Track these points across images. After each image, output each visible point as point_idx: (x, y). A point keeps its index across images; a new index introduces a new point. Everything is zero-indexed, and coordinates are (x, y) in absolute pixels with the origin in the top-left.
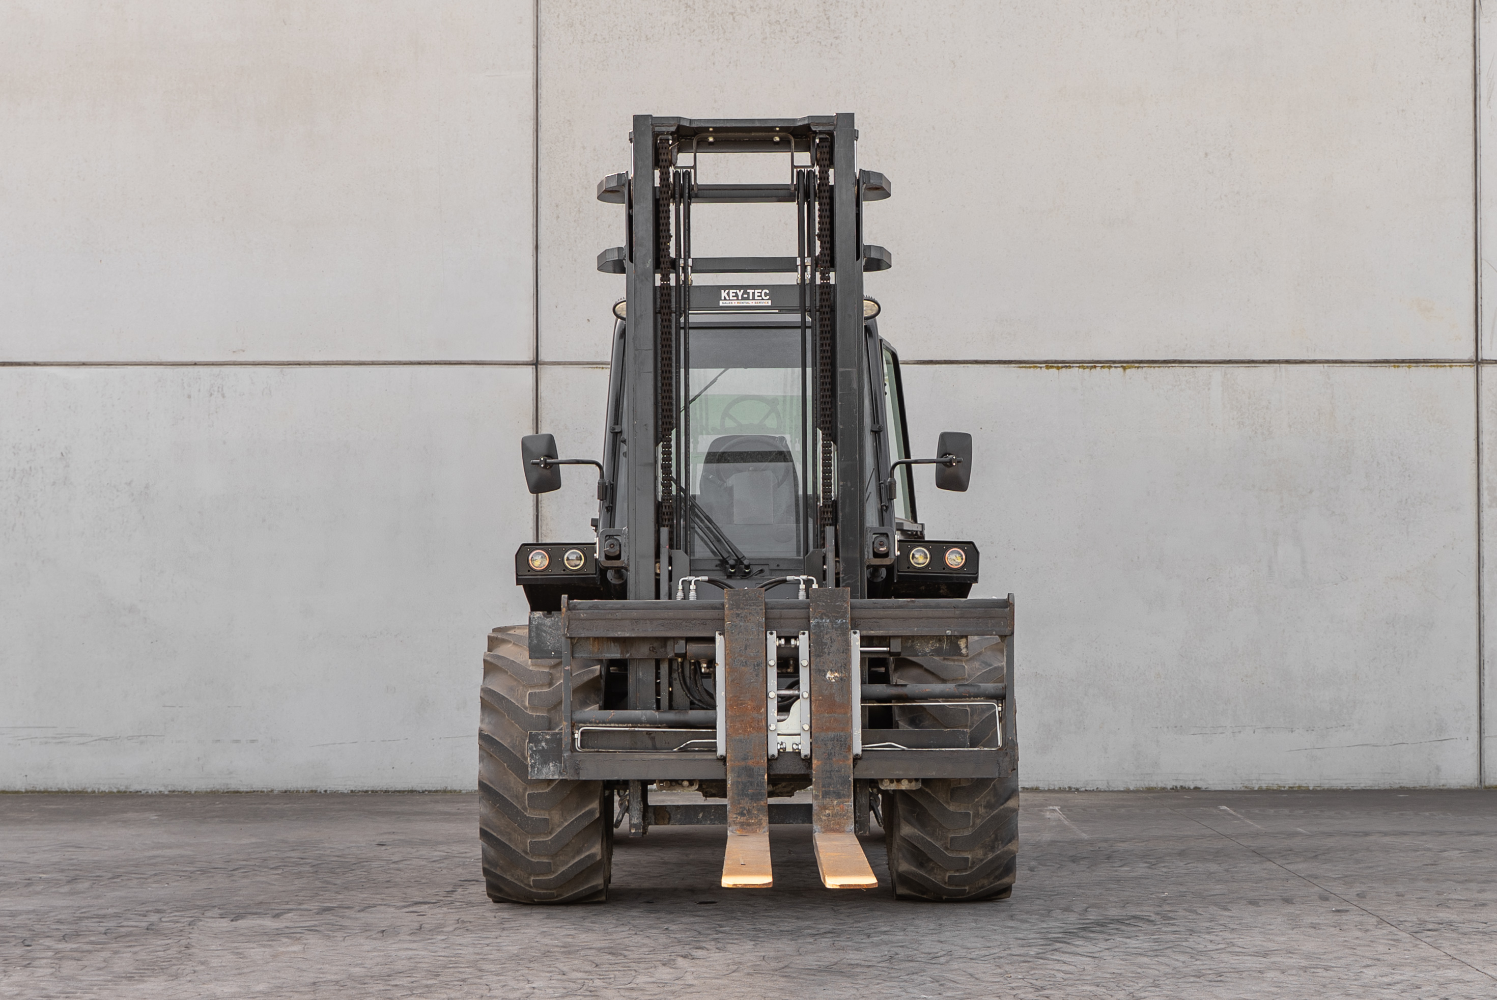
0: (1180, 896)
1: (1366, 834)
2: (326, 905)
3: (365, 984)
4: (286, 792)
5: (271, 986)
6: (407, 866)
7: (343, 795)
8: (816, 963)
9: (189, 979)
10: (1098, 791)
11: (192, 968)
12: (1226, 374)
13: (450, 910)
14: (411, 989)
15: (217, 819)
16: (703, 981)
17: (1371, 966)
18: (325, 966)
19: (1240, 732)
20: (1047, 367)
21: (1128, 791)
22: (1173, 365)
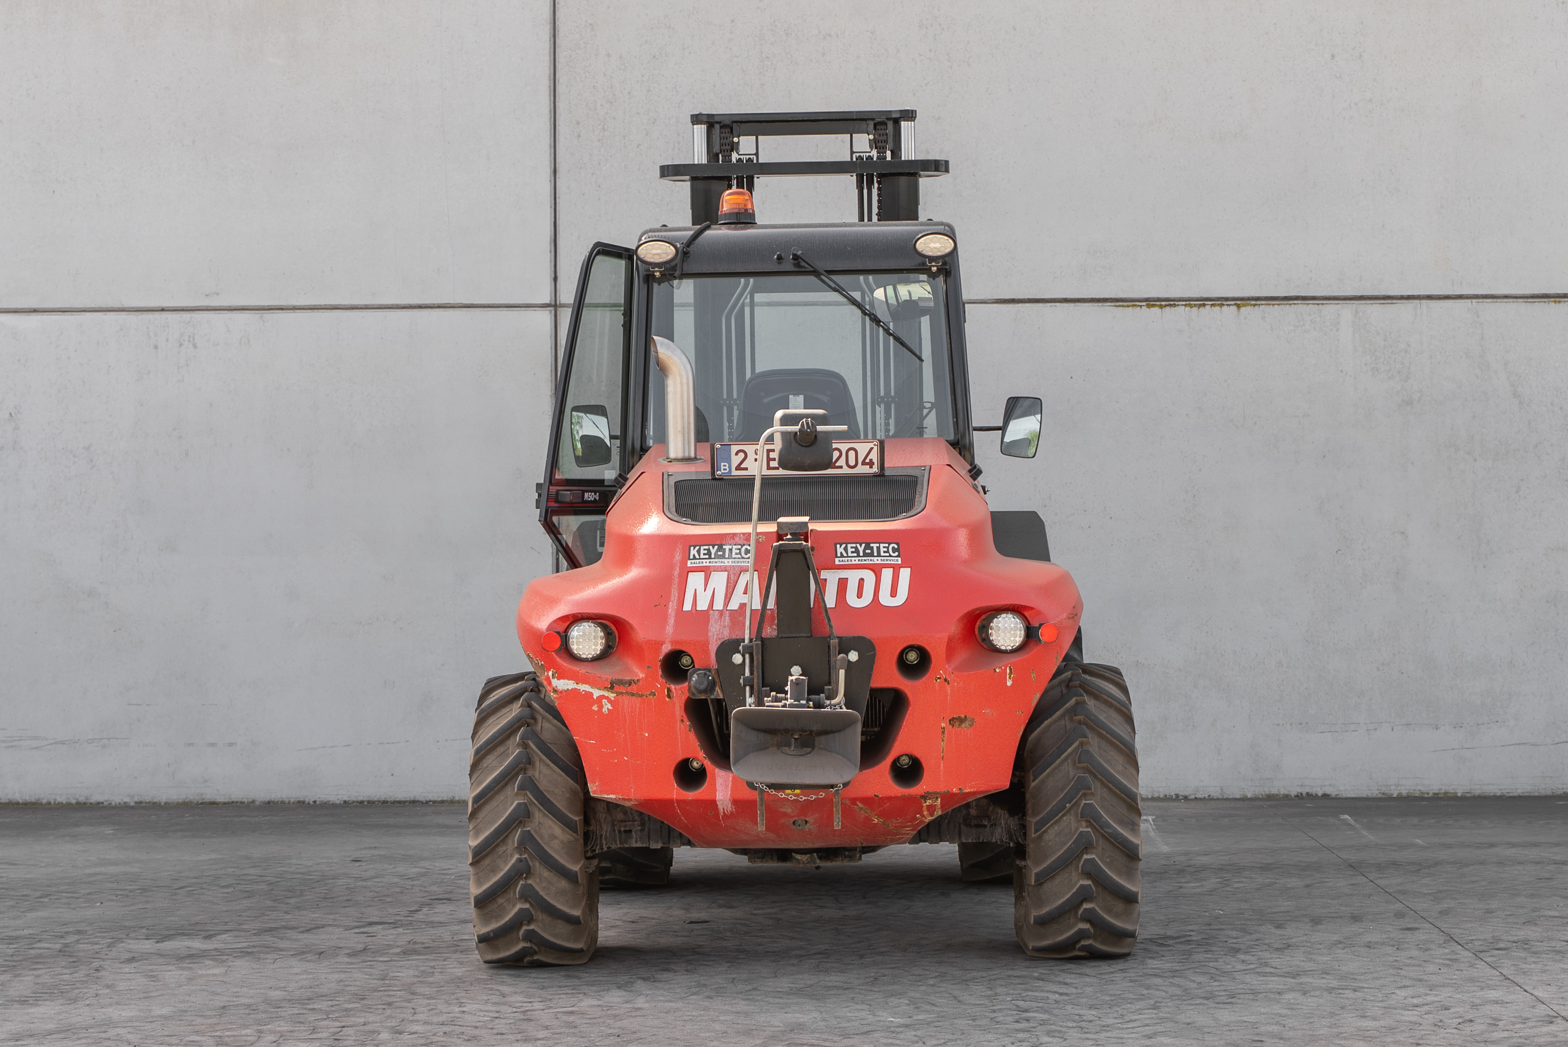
0: (1237, 914)
1: (1492, 845)
2: (268, 925)
3: (279, 1007)
4: (269, 802)
5: (175, 1009)
6: (376, 884)
7: (334, 806)
8: (789, 985)
9: (88, 1002)
10: (1210, 799)
11: (95, 992)
12: (1357, 312)
13: (406, 931)
14: (327, 1013)
15: (180, 834)
16: (654, 1004)
17: (1408, 986)
18: (243, 989)
19: (1376, 729)
20: (1148, 306)
21: (1244, 799)
22: (1296, 302)
